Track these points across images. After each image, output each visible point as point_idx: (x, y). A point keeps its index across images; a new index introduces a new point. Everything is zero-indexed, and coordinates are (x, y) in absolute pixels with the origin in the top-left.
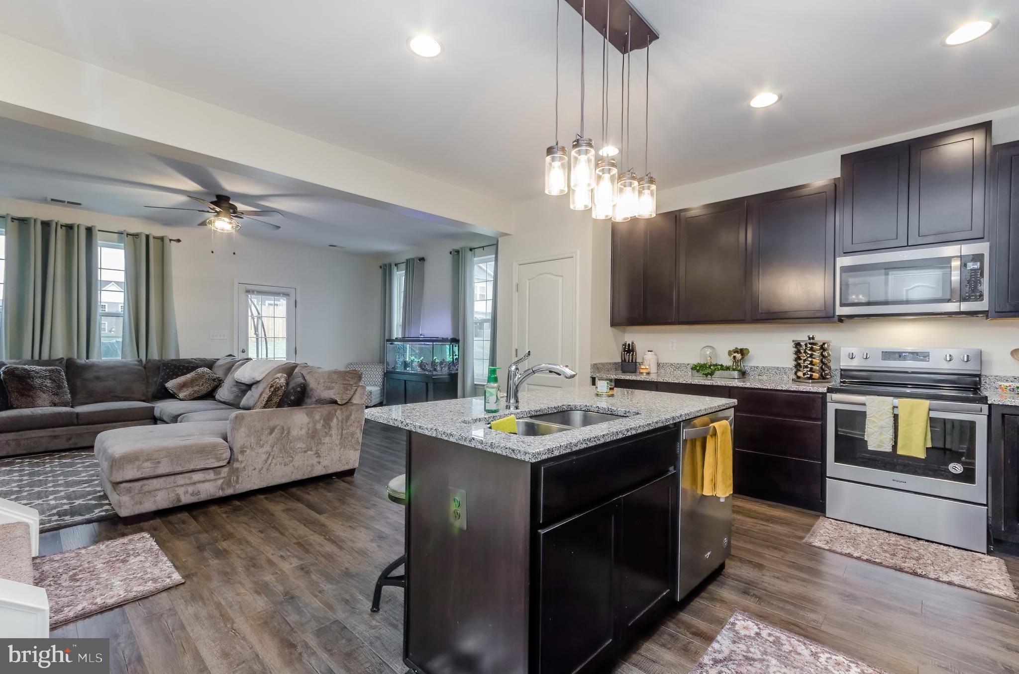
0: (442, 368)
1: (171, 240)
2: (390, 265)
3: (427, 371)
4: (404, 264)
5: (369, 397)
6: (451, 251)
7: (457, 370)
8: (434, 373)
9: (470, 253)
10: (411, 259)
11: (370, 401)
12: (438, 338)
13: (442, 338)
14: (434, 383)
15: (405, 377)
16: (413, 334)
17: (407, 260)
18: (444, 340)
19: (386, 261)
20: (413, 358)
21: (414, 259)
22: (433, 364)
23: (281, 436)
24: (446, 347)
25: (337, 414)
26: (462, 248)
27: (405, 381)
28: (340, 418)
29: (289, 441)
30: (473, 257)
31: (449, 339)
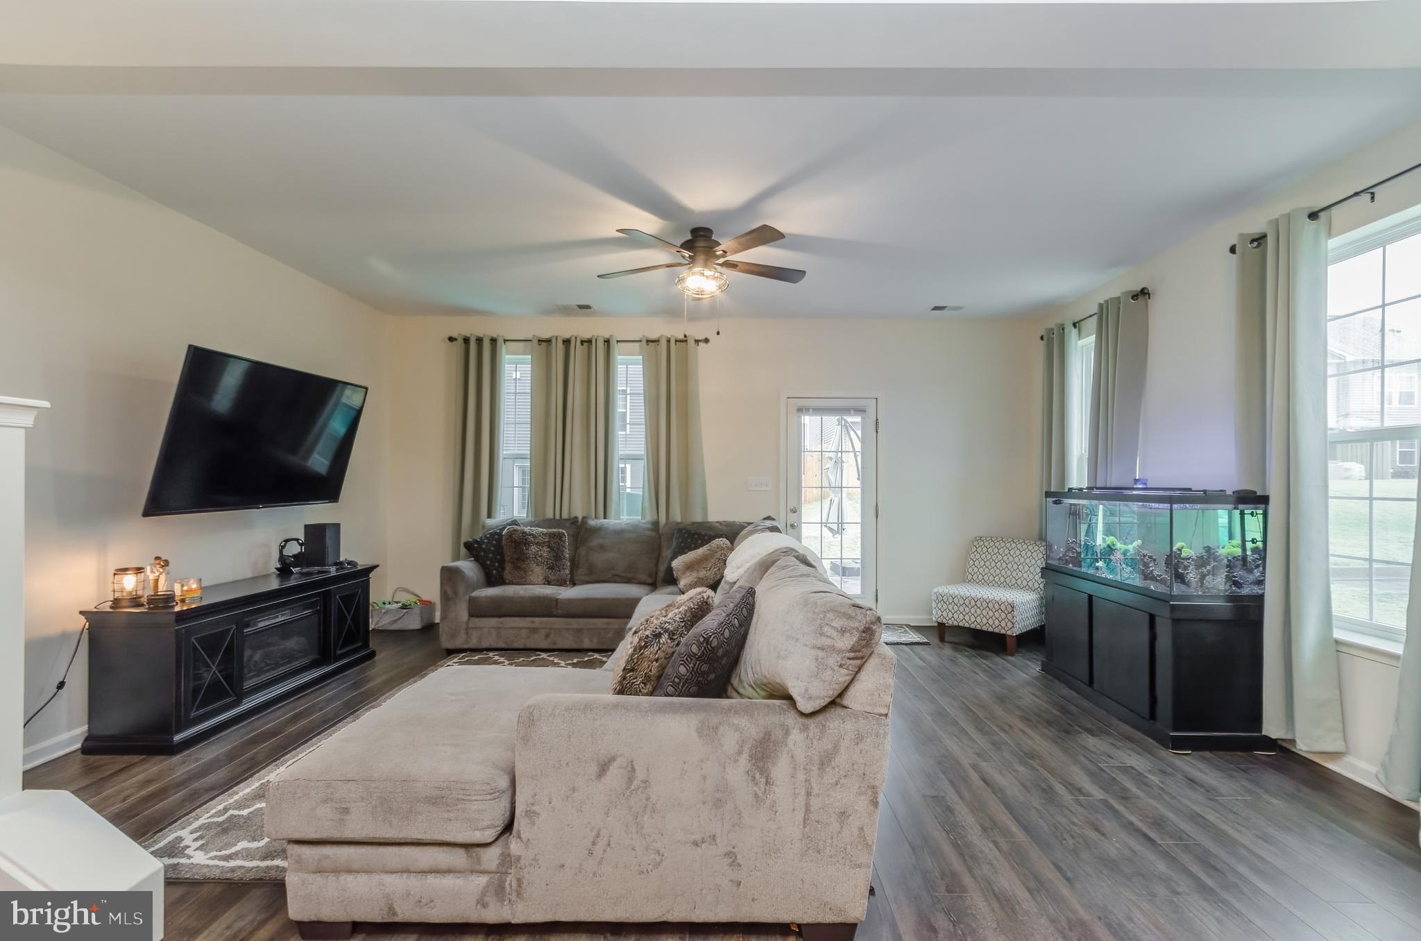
0: (1203, 577)
1: (697, 341)
2: (1062, 328)
3: (1153, 579)
4: (1095, 317)
5: (1010, 616)
6: (1234, 241)
7: (1260, 582)
8: (1177, 589)
9: (1311, 225)
10: (1112, 299)
11: (1010, 625)
12: (1190, 490)
13: (1205, 491)
14: (1176, 621)
15: (1089, 587)
16: (1115, 478)
17: (1101, 306)
18: (1209, 498)
19: (1052, 324)
20: (1111, 539)
21: (1117, 300)
22: (1175, 564)
23: (628, 788)
24: (1216, 518)
25: (790, 744)
26: (1276, 223)
27: (1090, 597)
28: (800, 756)
29: (650, 805)
30: (1323, 235)
31: (1229, 492)
